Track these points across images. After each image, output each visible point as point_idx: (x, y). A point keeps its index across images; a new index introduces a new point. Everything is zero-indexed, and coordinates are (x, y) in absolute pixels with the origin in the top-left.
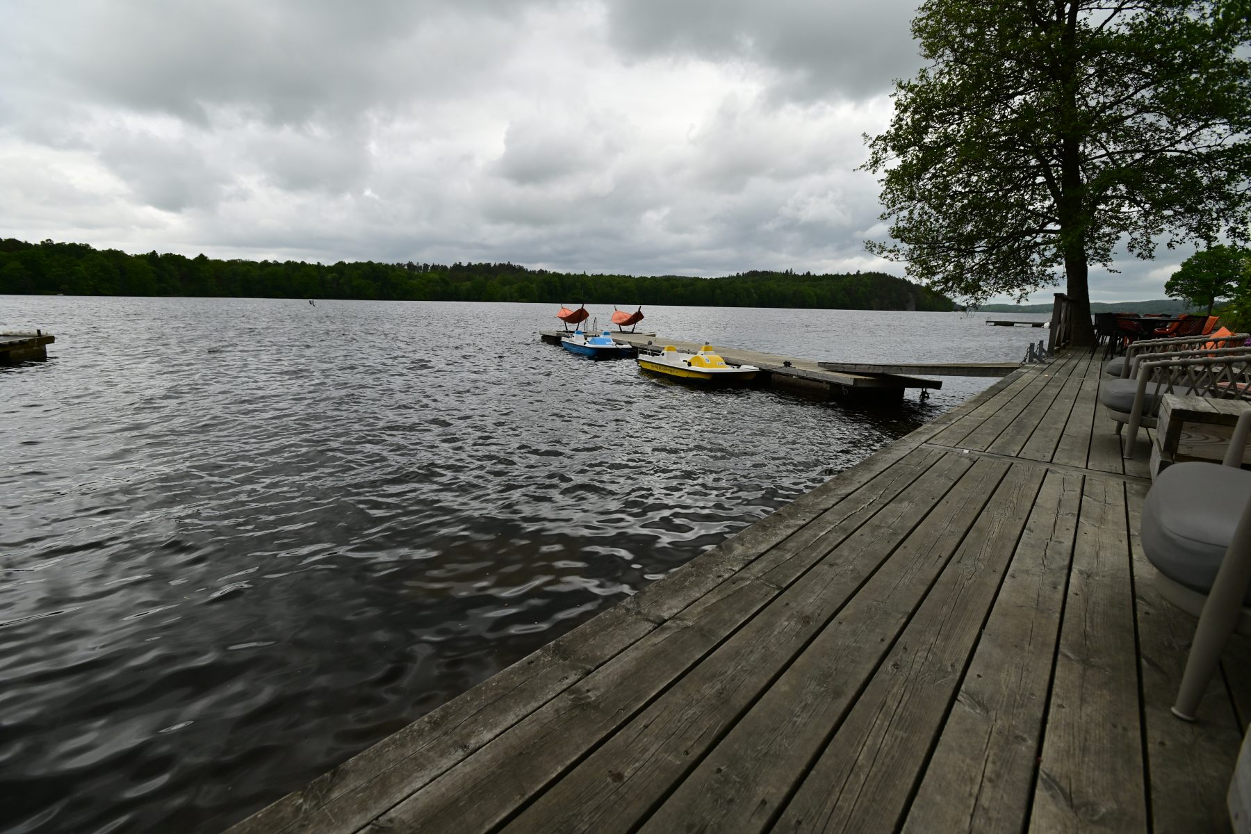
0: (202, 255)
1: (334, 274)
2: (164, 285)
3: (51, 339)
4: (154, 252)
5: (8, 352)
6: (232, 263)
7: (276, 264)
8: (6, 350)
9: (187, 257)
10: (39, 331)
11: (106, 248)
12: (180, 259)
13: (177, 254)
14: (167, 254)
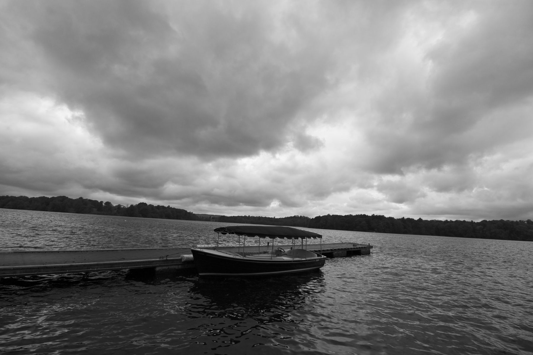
0: (420, 218)
1: (481, 226)
2: (406, 230)
3: (372, 247)
4: (404, 217)
5: (361, 250)
6: (432, 221)
7: (451, 221)
8: (360, 249)
9: (415, 219)
10: (369, 244)
11: (389, 217)
12: (412, 220)
13: (411, 218)
14: (408, 218)
